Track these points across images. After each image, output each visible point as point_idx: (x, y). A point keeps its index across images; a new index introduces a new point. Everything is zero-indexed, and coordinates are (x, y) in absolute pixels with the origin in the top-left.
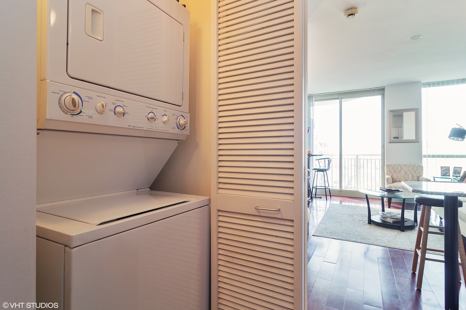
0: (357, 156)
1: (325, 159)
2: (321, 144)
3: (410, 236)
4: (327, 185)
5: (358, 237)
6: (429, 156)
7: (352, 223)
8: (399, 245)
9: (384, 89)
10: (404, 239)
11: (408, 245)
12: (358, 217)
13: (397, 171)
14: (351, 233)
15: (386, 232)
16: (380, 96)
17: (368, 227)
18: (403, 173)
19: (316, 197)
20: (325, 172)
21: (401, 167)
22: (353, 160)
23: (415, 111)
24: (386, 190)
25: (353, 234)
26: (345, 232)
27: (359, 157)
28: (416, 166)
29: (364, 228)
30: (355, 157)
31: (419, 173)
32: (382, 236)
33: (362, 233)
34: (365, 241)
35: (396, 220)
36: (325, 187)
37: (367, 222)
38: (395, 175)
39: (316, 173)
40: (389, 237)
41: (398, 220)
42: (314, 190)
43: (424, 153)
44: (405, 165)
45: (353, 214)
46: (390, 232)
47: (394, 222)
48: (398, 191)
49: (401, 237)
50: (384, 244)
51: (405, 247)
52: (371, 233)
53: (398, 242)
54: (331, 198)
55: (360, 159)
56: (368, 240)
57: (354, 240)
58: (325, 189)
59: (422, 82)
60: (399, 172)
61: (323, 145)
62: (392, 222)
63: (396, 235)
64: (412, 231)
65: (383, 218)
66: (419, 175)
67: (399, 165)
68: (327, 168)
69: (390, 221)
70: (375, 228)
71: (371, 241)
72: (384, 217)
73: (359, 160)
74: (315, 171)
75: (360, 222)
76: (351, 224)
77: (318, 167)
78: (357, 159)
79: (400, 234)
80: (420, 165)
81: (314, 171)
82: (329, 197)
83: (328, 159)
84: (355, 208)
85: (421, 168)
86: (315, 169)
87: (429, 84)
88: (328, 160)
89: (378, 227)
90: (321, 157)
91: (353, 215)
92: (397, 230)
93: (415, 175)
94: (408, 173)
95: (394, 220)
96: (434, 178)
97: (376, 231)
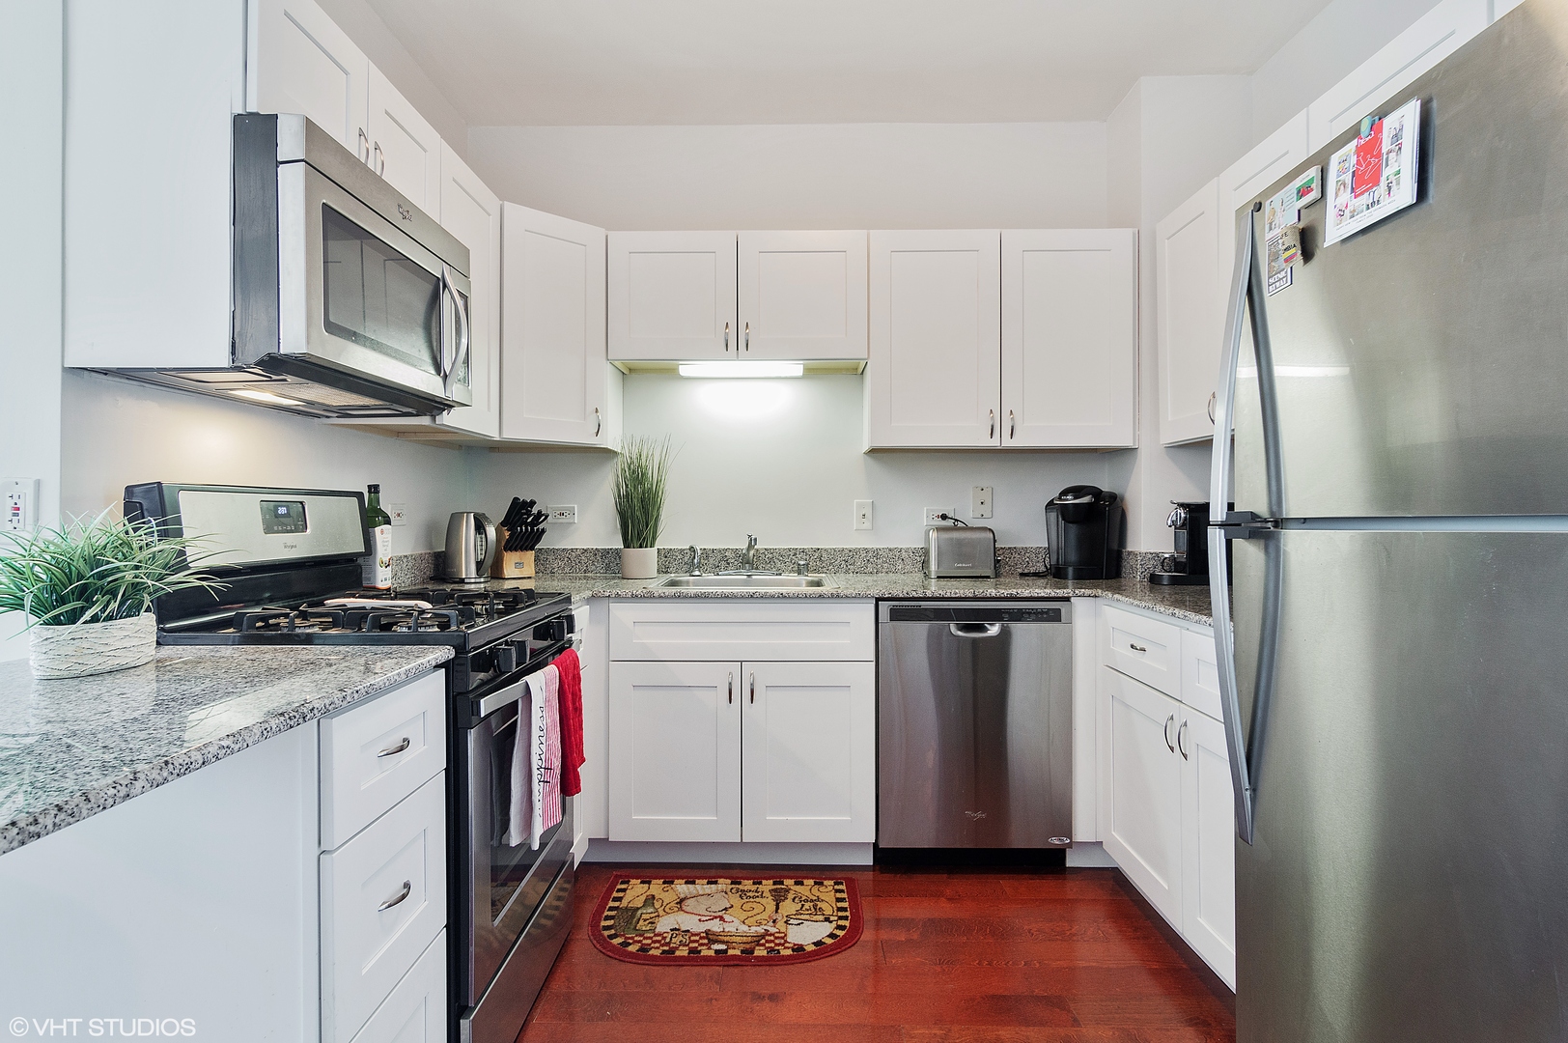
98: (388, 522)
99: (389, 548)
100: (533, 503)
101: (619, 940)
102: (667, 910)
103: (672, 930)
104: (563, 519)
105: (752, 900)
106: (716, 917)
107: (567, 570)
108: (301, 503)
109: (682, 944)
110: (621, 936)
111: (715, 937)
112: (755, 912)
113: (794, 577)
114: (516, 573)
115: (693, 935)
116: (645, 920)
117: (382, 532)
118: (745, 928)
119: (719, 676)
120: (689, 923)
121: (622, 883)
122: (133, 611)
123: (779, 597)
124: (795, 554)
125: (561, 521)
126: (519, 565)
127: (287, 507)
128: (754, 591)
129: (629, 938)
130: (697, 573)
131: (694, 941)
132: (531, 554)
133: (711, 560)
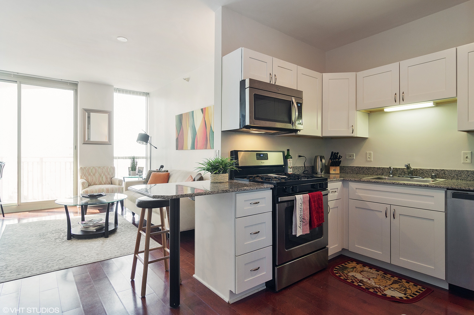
0: (41, 158)
3: (115, 241)
5: (61, 261)
6: (119, 158)
7: (47, 245)
8: (109, 254)
9: (77, 84)
10: (110, 245)
11: (117, 251)
12: (52, 235)
13: (91, 174)
14: (49, 259)
15: (91, 244)
16: (73, 91)
17: (70, 244)
18: (97, 175)
21: (95, 169)
22: (36, 164)
23: (108, 113)
24: (87, 196)
25: (53, 260)
26: (39, 261)
28: (109, 167)
29: (64, 247)
30: (38, 160)
31: (112, 174)
32: (88, 250)
33: (64, 254)
34: (71, 264)
35: (99, 227)
37: (66, 238)
38: (89, 177)
40: (96, 249)
41: (100, 226)
43: (115, 155)
44: (99, 167)
45: (44, 232)
46: (96, 243)
47: (97, 230)
48: (101, 195)
49: (108, 245)
50: (93, 259)
51: (115, 254)
52: (75, 251)
53: (107, 251)
56: (74, 261)
57: (56, 268)
59: (114, 87)
60: (94, 175)
62: (95, 230)
63: (102, 244)
64: (115, 234)
65: (84, 228)
66: (112, 177)
67: (94, 167)
69: (93, 229)
70: (77, 243)
71: (77, 262)
72: (86, 228)
73: (44, 163)
75: (57, 240)
76: (45, 247)
78: (41, 162)
79: (105, 241)
80: (113, 166)
84: (45, 223)
85: (114, 169)
87: (119, 90)
89: (80, 240)
91: (45, 234)
92: (101, 238)
93: (108, 176)
94: (102, 175)
95: (97, 227)
96: (124, 178)
97: (80, 246)
98: (291, 158)
99: (292, 164)
100: (338, 153)
101: (336, 272)
102: (356, 271)
103: (352, 276)
104: (351, 158)
105: (385, 279)
106: (368, 278)
107: (351, 172)
108: (267, 154)
109: (351, 279)
110: (338, 271)
111: (362, 282)
112: (382, 282)
113: (430, 179)
114: (334, 172)
115: (357, 279)
116: (347, 271)
117: (289, 160)
118: (374, 284)
119: (383, 208)
120: (359, 276)
121: (351, 261)
122: (225, 172)
123: (403, 185)
124: (433, 171)
125: (350, 158)
126: (334, 170)
127: (263, 155)
128: (394, 182)
129: (339, 273)
130: (391, 176)
131: (355, 280)
132: (338, 168)
133: (398, 172)
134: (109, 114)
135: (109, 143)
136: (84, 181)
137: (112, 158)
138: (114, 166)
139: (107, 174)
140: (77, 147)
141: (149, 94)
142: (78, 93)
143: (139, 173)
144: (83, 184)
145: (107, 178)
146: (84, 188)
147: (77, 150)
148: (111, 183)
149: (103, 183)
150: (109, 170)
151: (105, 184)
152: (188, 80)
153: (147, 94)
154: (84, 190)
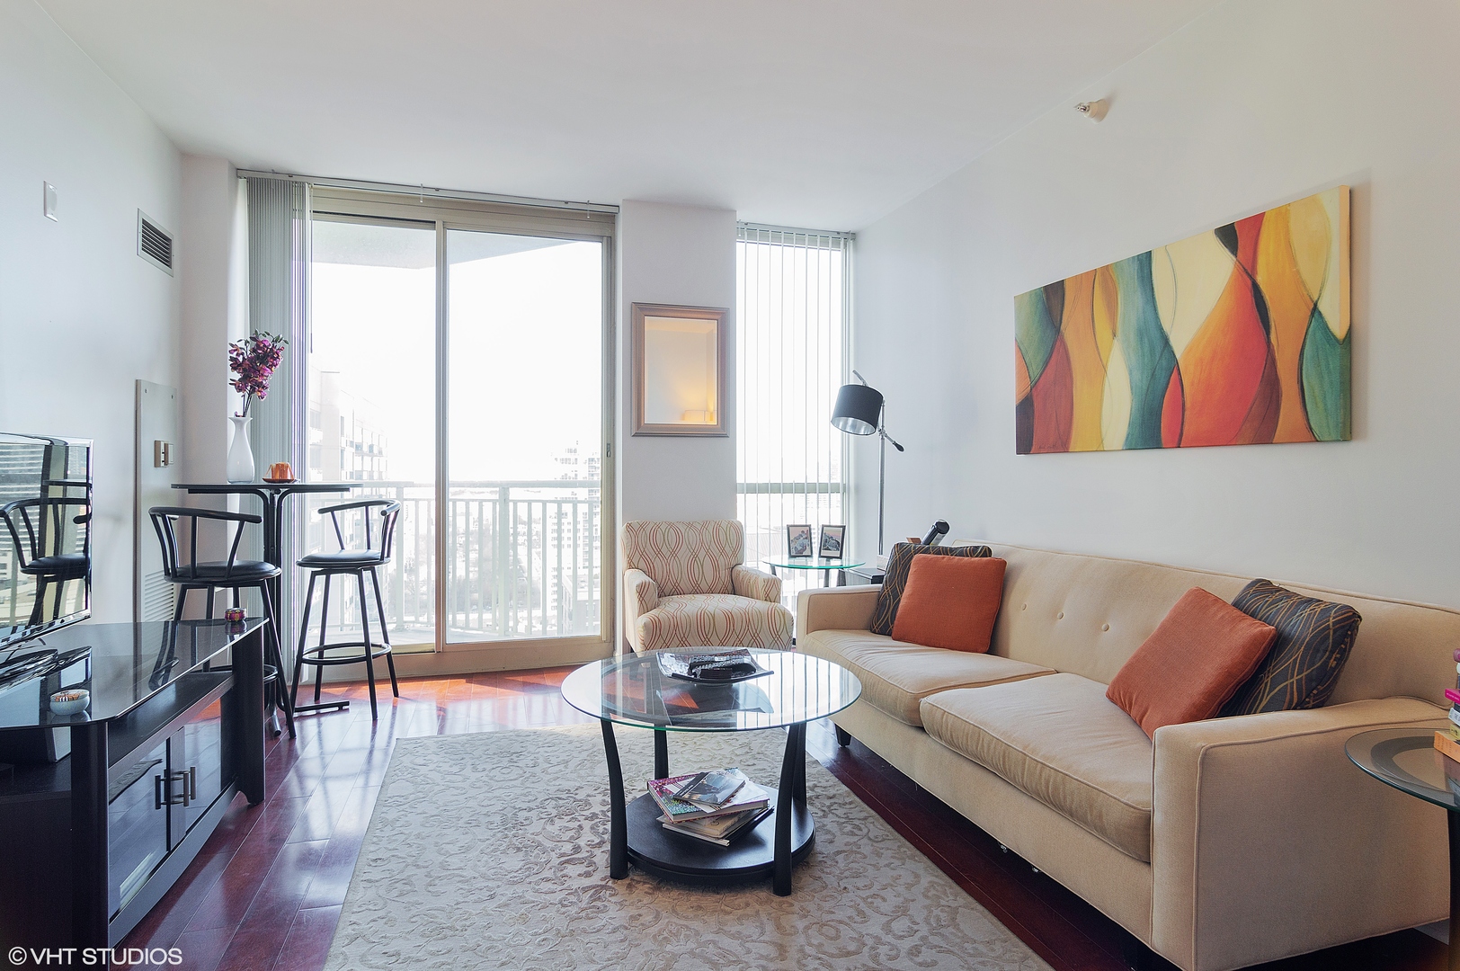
0: (504, 488)
1: (367, 504)
2: (358, 447)
4: (376, 638)
9: (615, 214)
13: (664, 550)
16: (599, 245)
18: (684, 555)
19: (322, 702)
20: (367, 575)
21: (677, 533)
22: (488, 507)
23: (717, 317)
27: (515, 494)
28: (723, 525)
30: (488, 494)
31: (734, 553)
35: (736, 819)
36: (367, 644)
38: (658, 563)
39: (320, 579)
42: (308, 672)
43: (742, 476)
44: (690, 525)
48: (747, 672)
54: (396, 694)
55: (515, 503)
58: (368, 658)
60: (674, 553)
61: (365, 449)
66: (733, 563)
67: (671, 525)
68: (376, 551)
73: (511, 505)
74: (314, 574)
77: (330, 550)
78: (505, 500)
80: (735, 520)
81: (308, 571)
82: (384, 690)
83: (384, 507)
85: (738, 533)
86: (310, 562)
87: (753, 231)
88: (384, 513)
90: (348, 497)
93: (722, 561)
94: (701, 556)
95: (729, 822)
96: (773, 567)
134: (722, 318)
135: (720, 431)
136: (643, 578)
137: (732, 489)
138: (740, 518)
139: (716, 552)
140: (614, 447)
141: (854, 239)
142: (615, 250)
143: (828, 549)
144: (642, 591)
145: (716, 568)
146: (645, 607)
147: (614, 458)
148: (730, 588)
149: (704, 586)
150: (722, 537)
151: (711, 591)
152: (1098, 110)
153: (847, 238)
154: (645, 618)
